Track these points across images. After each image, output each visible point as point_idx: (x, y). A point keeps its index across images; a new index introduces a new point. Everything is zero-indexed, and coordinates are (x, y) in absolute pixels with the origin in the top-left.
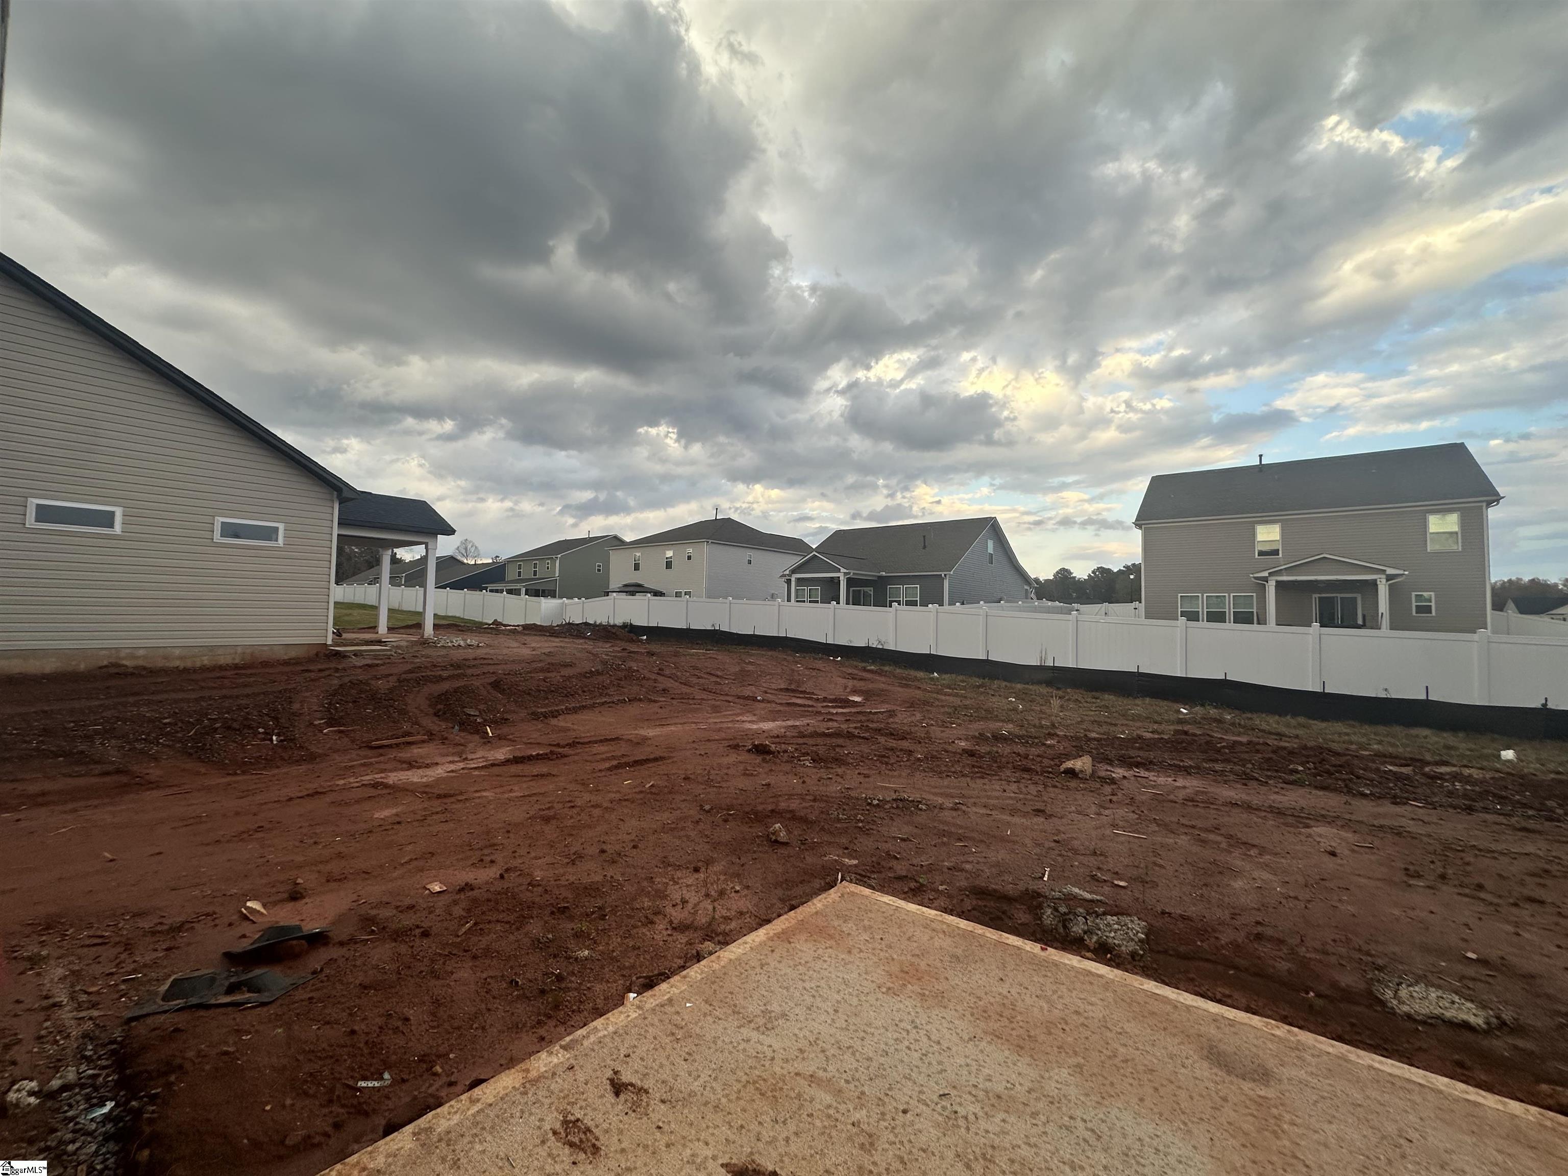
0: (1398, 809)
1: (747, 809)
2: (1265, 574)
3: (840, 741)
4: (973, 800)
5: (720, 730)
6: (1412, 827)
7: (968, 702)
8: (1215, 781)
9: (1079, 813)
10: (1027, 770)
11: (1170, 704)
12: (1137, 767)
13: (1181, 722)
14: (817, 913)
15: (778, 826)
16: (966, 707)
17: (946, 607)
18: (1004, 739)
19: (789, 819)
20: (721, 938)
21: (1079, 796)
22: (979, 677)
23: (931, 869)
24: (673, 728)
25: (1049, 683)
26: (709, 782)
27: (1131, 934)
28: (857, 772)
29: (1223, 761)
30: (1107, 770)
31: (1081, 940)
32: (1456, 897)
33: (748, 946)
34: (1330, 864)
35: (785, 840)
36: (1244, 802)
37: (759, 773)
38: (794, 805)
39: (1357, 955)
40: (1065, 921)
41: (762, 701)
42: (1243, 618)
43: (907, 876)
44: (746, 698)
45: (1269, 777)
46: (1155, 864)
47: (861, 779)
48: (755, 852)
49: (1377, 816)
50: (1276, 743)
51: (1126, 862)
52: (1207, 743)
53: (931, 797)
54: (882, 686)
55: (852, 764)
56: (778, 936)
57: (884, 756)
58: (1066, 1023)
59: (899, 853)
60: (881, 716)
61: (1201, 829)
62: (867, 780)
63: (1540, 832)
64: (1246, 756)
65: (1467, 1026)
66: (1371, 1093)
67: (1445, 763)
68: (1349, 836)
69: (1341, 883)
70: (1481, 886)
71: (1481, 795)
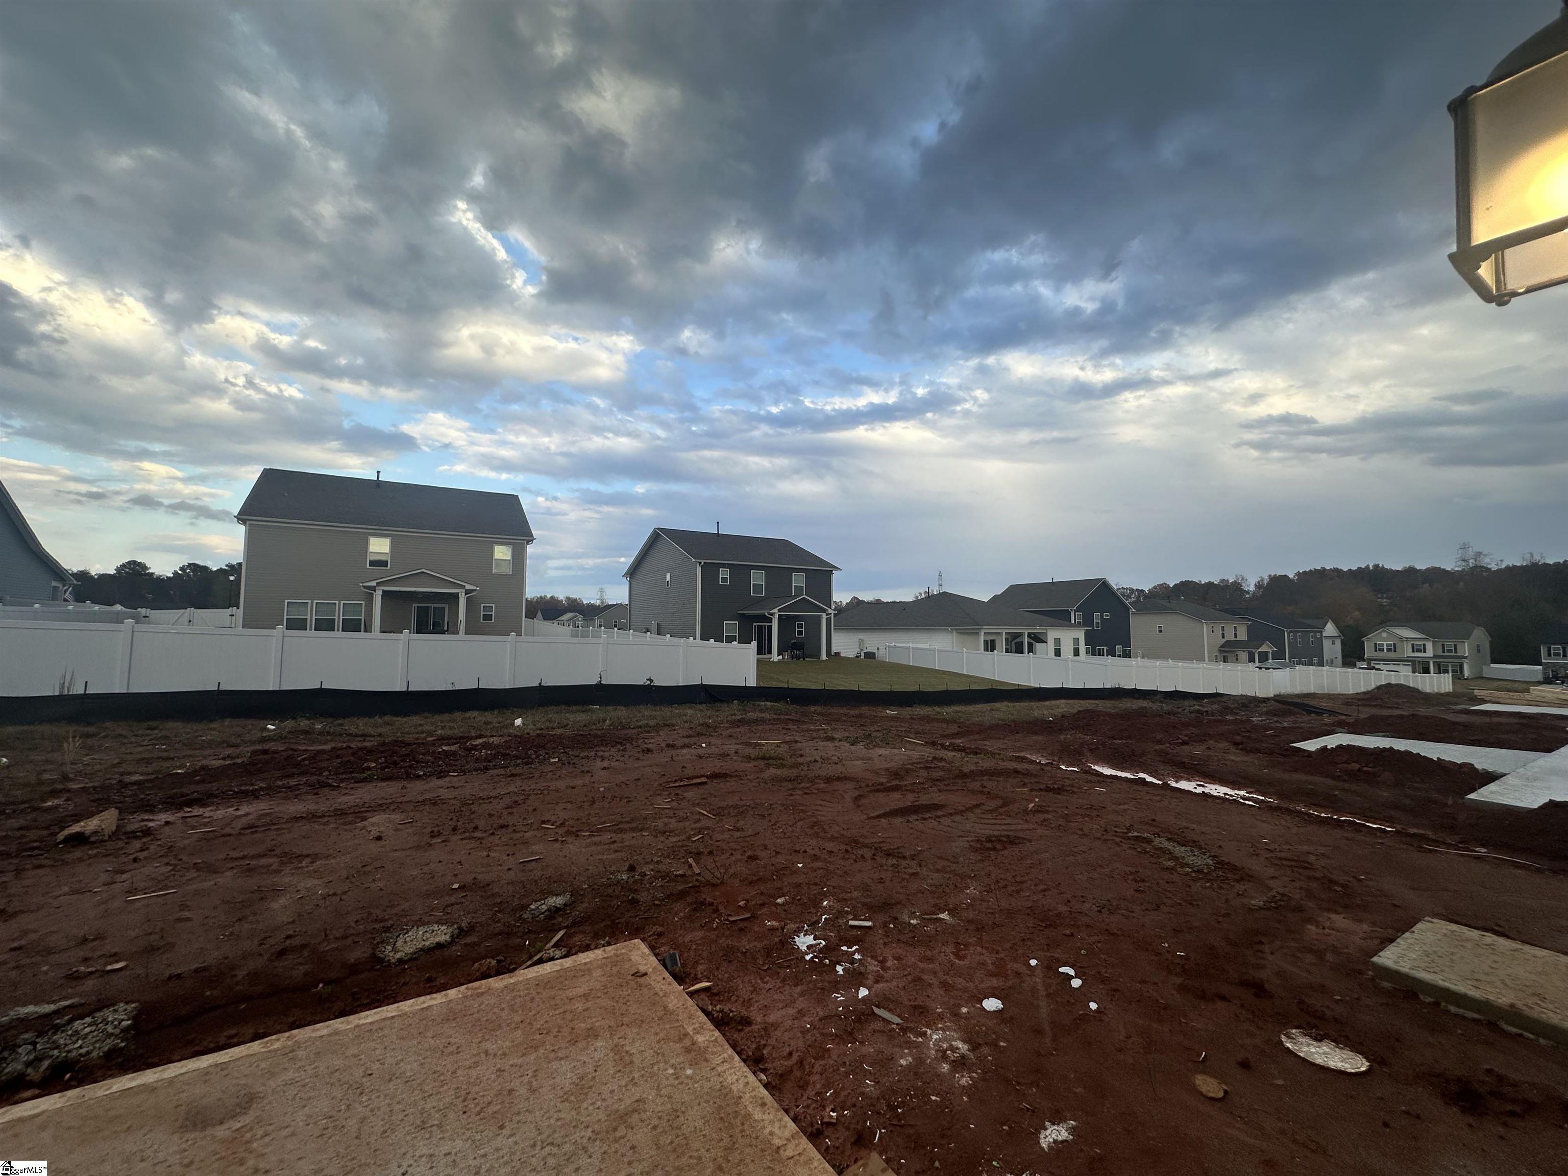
0: (440, 782)
2: (374, 584)
6: (445, 794)
8: (286, 798)
9: (73, 892)
11: (255, 722)
12: (189, 805)
13: (263, 740)
21: (81, 868)
25: (71, 720)
27: (110, 1028)
29: (299, 775)
30: (143, 820)
31: (22, 1077)
32: (459, 842)
34: (375, 847)
36: (309, 813)
39: (371, 927)
42: (352, 626)
45: (342, 781)
46: (178, 920)
49: (422, 793)
50: (360, 745)
51: (135, 933)
52: (288, 758)
61: (253, 857)
63: (520, 775)
64: (325, 764)
65: (439, 946)
66: (350, 1052)
67: (481, 736)
68: (397, 817)
69: (377, 864)
70: (476, 828)
71: (495, 756)
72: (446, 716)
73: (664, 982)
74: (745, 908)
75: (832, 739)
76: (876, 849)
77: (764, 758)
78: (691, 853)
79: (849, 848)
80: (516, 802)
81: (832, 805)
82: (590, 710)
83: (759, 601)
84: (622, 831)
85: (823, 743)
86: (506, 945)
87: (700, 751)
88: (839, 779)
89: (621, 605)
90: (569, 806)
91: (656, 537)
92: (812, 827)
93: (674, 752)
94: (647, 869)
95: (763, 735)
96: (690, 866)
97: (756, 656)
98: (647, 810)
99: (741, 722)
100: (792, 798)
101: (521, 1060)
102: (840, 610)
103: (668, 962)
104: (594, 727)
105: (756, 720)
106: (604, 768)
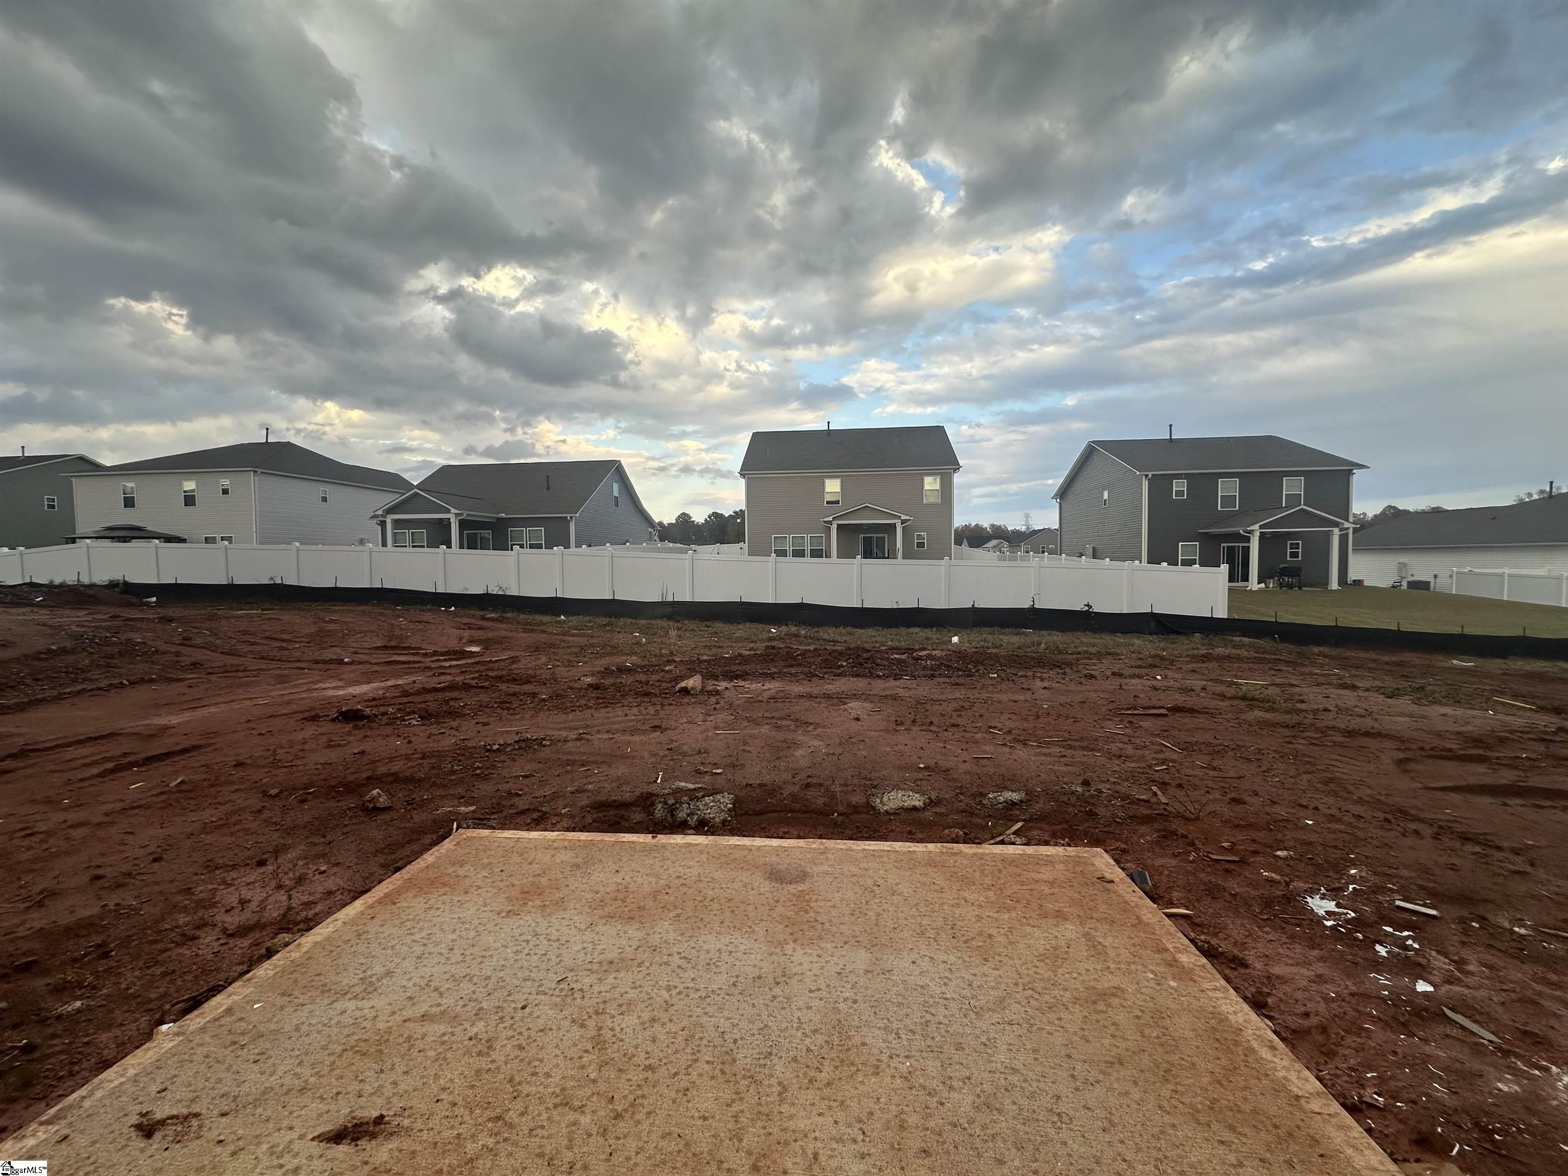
0: (897, 683)
1: (333, 783)
2: (830, 519)
3: (455, 694)
4: (595, 729)
5: (289, 703)
6: (901, 692)
7: (595, 641)
8: (791, 681)
9: (689, 722)
10: (647, 694)
11: (764, 626)
12: (736, 679)
13: (770, 639)
14: (427, 867)
15: (375, 792)
16: (592, 646)
17: (573, 549)
18: (629, 670)
19: (391, 783)
20: (302, 926)
21: (690, 709)
22: (606, 616)
23: (555, 796)
24: (213, 709)
25: (669, 617)
26: (275, 764)
27: (722, 806)
28: (475, 721)
29: (797, 665)
30: (714, 685)
31: (686, 821)
32: (919, 732)
33: (340, 922)
34: (855, 726)
35: (386, 804)
36: (807, 694)
37: (349, 742)
38: (396, 767)
39: (863, 782)
40: (672, 810)
41: (352, 663)
42: (816, 554)
43: (529, 809)
44: (331, 661)
45: (825, 673)
46: (744, 751)
47: (479, 727)
48: (346, 826)
49: (884, 689)
50: (832, 648)
51: (724, 754)
52: (788, 653)
53: (556, 733)
54: (504, 633)
55: (469, 714)
56: (380, 901)
57: (506, 702)
58: (670, 888)
59: (521, 790)
60: (502, 663)
61: (778, 719)
62: (486, 727)
63: (963, 684)
64: (812, 660)
65: (915, 809)
66: (862, 865)
67: (924, 649)
68: (868, 705)
69: (860, 738)
70: (931, 723)
71: (939, 667)
72: (894, 630)
73: (1134, 894)
74: (1231, 850)
75: (1354, 687)
76: (1440, 827)
77: (1244, 698)
78: (1154, 781)
79: (1389, 817)
80: (963, 707)
81: (1357, 763)
82: (1023, 633)
83: (1231, 517)
84: (1071, 747)
85: (1337, 691)
86: (970, 822)
87: (1155, 683)
88: (1368, 734)
89: (1049, 529)
90: (1014, 717)
91: (1090, 452)
92: (1326, 783)
93: (1123, 681)
94: (1104, 787)
95: (1240, 674)
96: (1155, 794)
97: (1227, 584)
98: (1098, 732)
99: (1206, 658)
100: (1291, 746)
101: (996, 915)
102: (1363, 525)
103: (1135, 876)
104: (1029, 650)
105: (1229, 656)
106: (1045, 688)
